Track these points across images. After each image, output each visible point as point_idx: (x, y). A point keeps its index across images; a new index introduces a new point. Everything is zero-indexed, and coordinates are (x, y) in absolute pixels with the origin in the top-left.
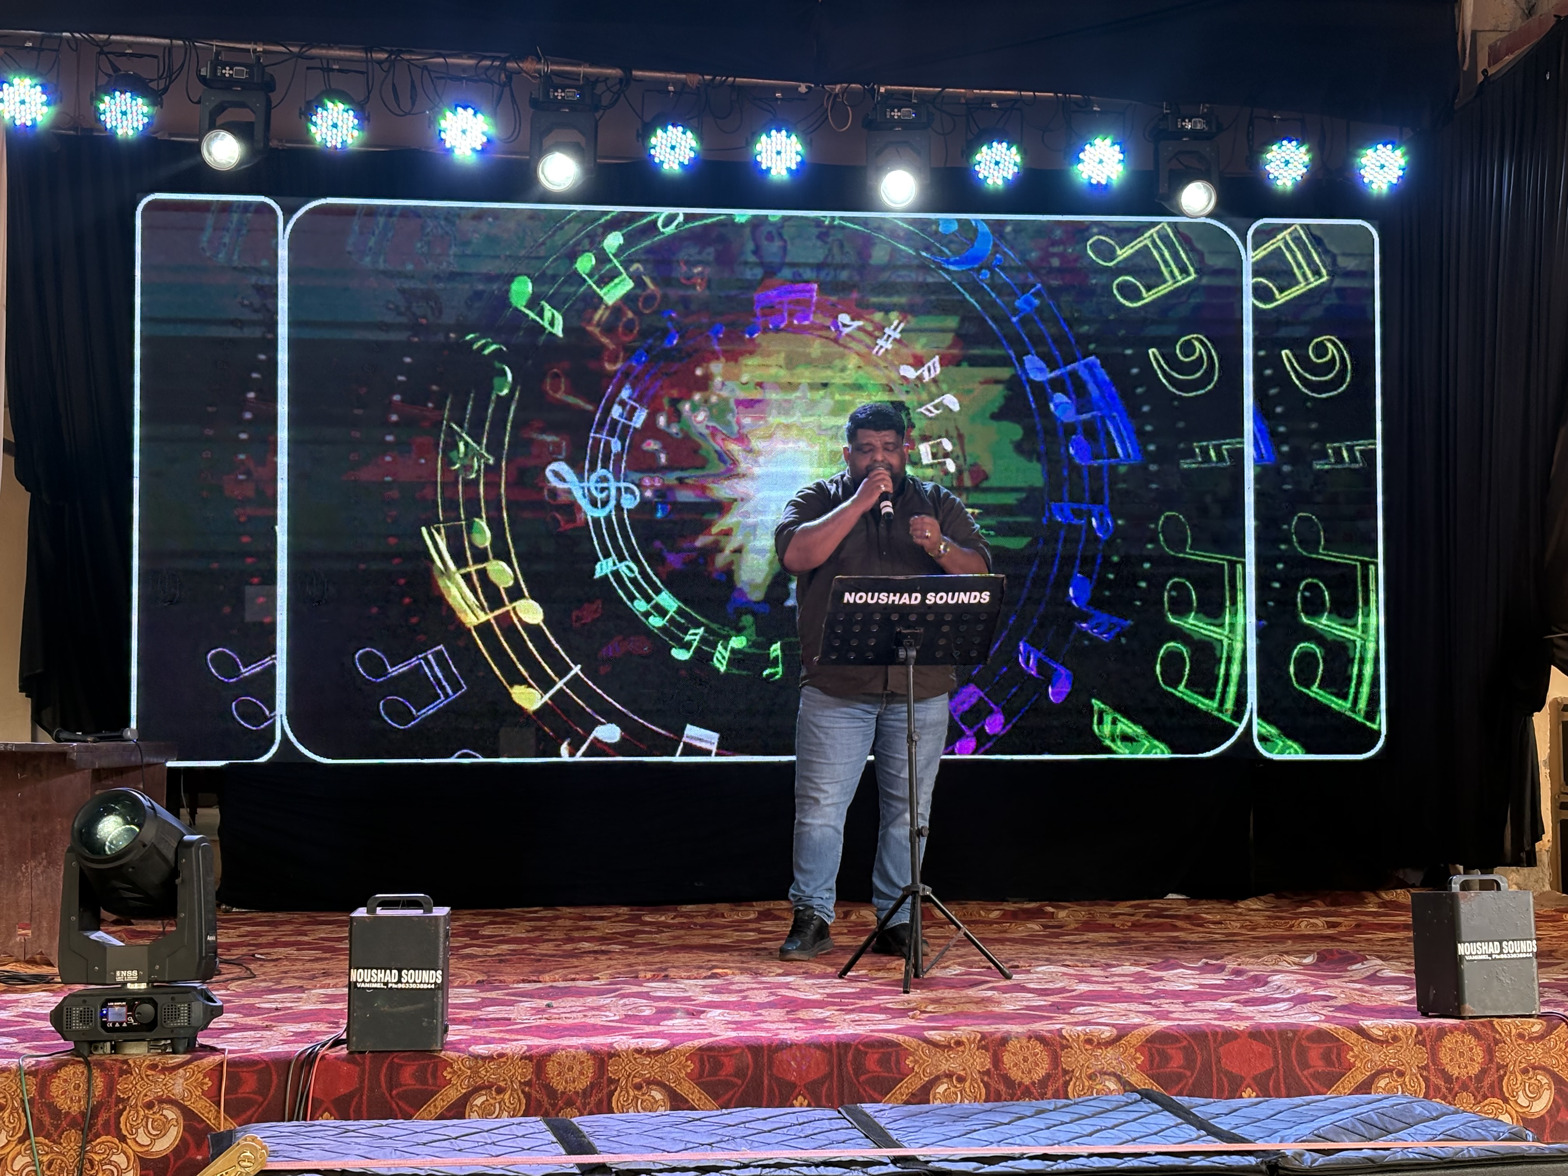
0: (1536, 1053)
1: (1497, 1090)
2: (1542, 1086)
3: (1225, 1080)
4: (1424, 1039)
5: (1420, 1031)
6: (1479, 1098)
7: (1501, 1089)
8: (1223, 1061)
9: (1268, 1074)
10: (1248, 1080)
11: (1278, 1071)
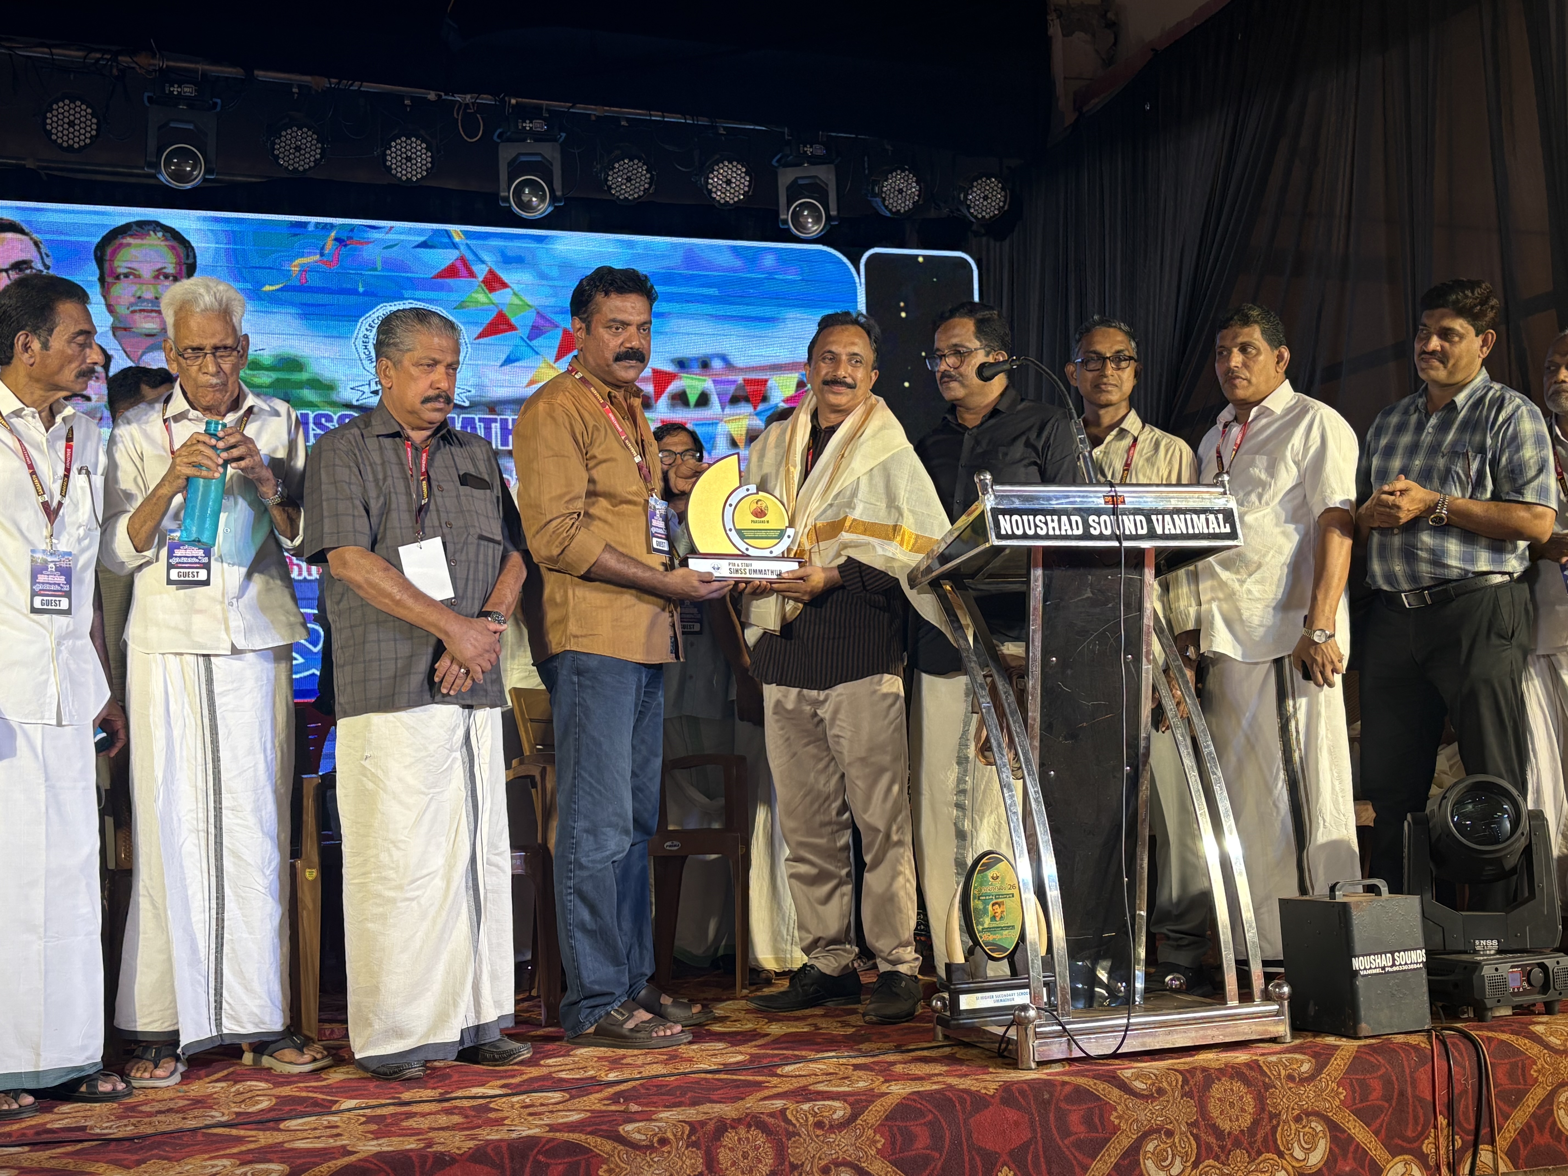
0: (1308, 1095)
1: (1271, 1145)
2: (1317, 1134)
3: (978, 1159)
4: (1191, 1090)
5: (1185, 1081)
6: (1253, 1154)
7: (1275, 1141)
8: (975, 1136)
9: (1025, 1147)
10: (1005, 1157)
11: (1036, 1143)
